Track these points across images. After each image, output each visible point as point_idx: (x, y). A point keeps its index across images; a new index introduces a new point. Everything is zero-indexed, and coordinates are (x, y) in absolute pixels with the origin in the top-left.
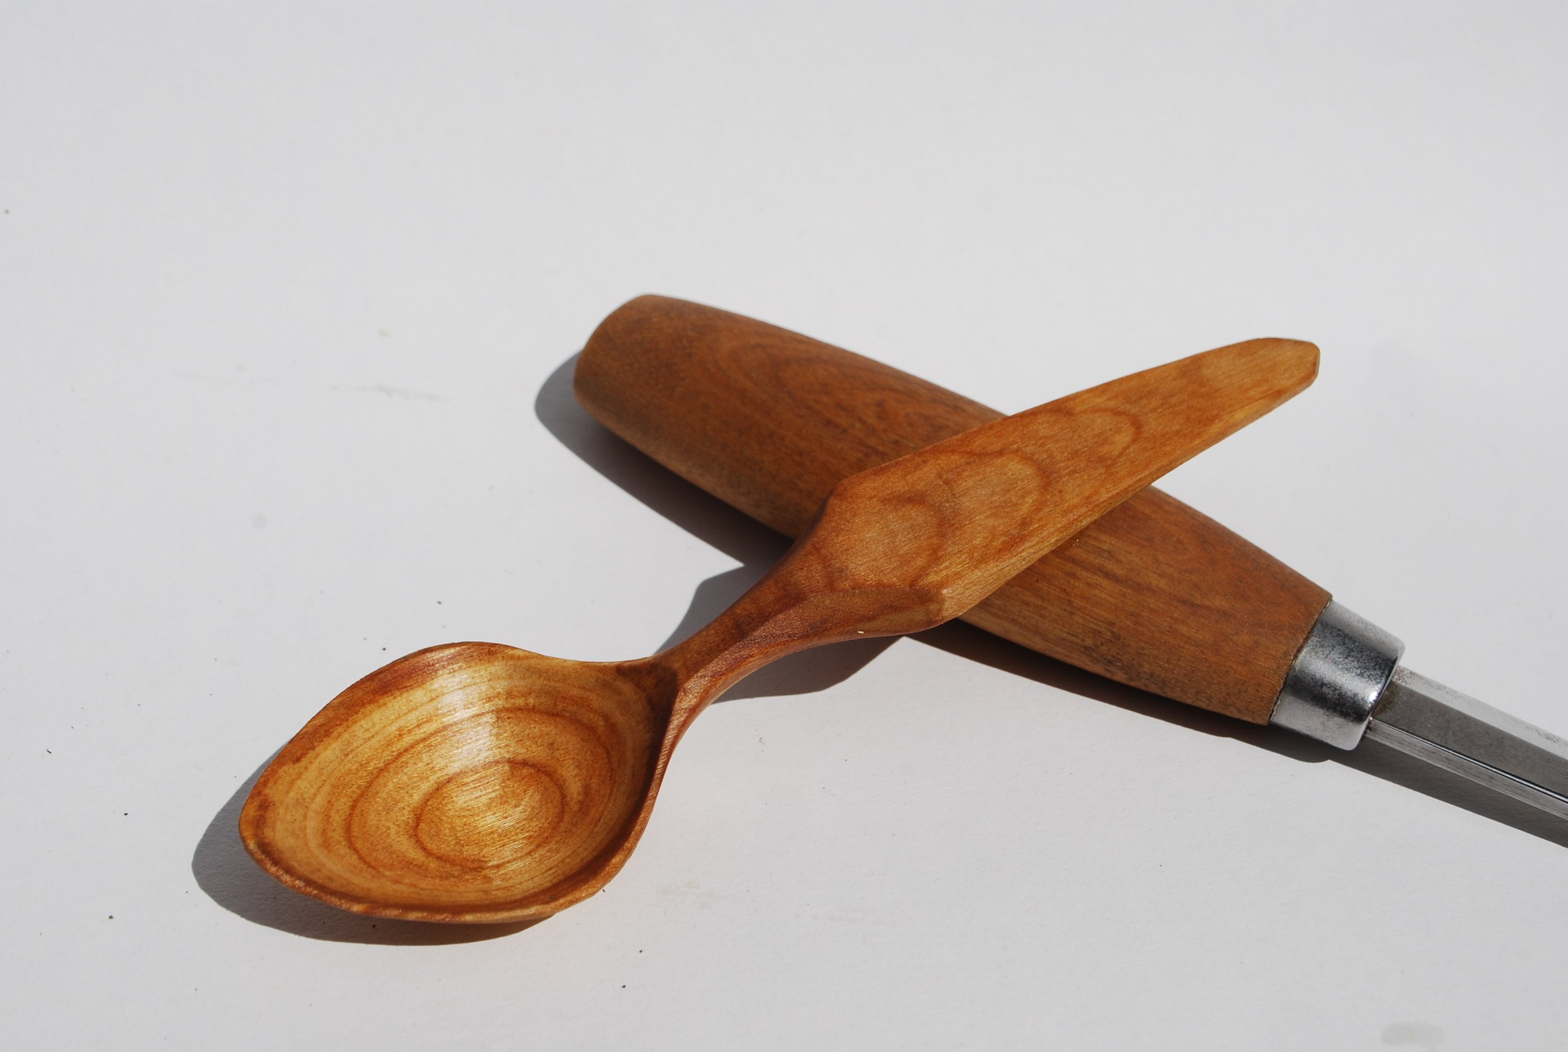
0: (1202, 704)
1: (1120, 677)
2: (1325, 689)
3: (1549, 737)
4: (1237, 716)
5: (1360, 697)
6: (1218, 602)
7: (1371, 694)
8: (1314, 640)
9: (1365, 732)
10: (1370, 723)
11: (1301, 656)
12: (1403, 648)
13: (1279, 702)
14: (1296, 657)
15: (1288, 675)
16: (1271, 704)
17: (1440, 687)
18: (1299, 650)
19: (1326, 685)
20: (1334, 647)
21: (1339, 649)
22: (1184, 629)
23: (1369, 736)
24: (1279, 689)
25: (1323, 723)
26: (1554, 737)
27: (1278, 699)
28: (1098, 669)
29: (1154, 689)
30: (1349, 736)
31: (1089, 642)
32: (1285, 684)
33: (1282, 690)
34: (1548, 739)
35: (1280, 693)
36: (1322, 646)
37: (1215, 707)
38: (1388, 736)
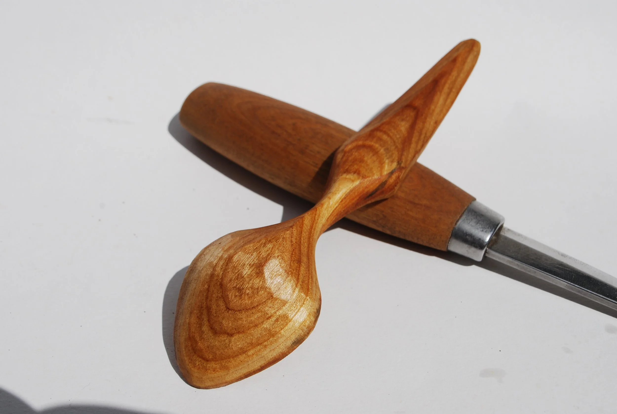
0: (420, 242)
1: (388, 232)
2: (467, 237)
3: (563, 255)
4: (435, 248)
5: (482, 239)
6: (425, 202)
7: (487, 238)
8: (464, 217)
9: (485, 254)
10: (486, 250)
11: (458, 223)
12: (504, 219)
13: (450, 242)
14: (456, 224)
15: (452, 231)
16: (447, 243)
17: (519, 235)
18: (457, 221)
19: (468, 235)
20: (472, 219)
21: (474, 220)
22: (411, 213)
23: (487, 255)
24: (449, 237)
25: (467, 251)
26: (565, 255)
27: (449, 241)
28: (380, 229)
29: (402, 237)
30: (479, 255)
31: (375, 219)
32: (452, 235)
33: (451, 237)
34: (562, 256)
35: (450, 238)
36: (467, 219)
37: (425, 243)
38: (493, 255)
